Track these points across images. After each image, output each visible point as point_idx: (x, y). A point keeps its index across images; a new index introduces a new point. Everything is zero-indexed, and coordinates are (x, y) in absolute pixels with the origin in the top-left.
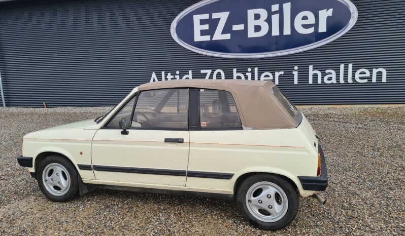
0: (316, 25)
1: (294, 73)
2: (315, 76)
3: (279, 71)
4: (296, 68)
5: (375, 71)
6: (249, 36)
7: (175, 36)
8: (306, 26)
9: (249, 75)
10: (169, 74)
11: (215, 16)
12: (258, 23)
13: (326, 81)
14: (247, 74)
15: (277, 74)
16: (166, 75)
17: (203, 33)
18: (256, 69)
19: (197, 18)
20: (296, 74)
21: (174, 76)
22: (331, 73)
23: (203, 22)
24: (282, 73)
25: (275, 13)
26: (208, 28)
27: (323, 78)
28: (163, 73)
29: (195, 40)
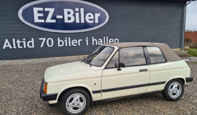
0: (94, 20)
1: (86, 40)
2: (95, 41)
3: (80, 39)
4: (87, 38)
5: (115, 40)
6: (65, 22)
7: (21, 18)
8: (90, 20)
9: (66, 41)
10: (18, 40)
11: (46, 9)
12: (69, 16)
13: (99, 44)
14: (65, 40)
15: (79, 41)
16: (16, 41)
17: (40, 18)
18: (69, 38)
19: (36, 10)
20: (87, 40)
21: (22, 41)
22: (100, 41)
23: (39, 12)
24: (81, 40)
25: (77, 12)
26: (43, 16)
27: (98, 42)
28: (14, 40)
29: (35, 22)
